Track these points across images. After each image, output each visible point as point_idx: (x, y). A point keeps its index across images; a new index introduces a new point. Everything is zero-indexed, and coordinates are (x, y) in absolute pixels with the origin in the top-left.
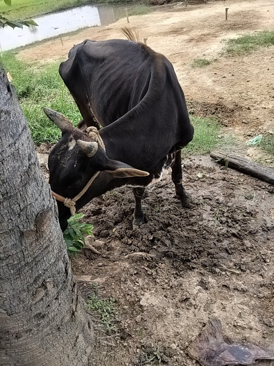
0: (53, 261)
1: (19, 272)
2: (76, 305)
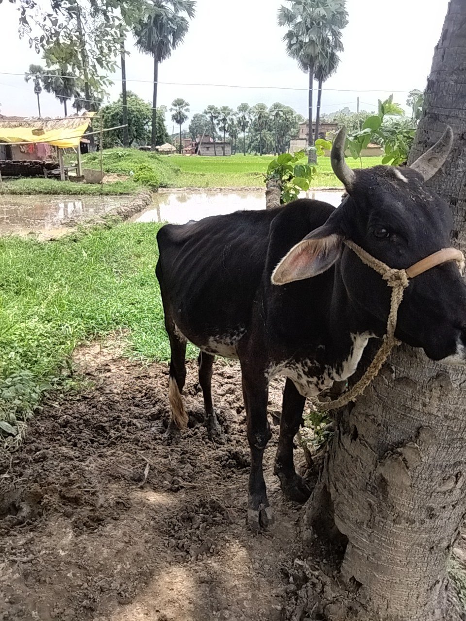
1: (451, 442)
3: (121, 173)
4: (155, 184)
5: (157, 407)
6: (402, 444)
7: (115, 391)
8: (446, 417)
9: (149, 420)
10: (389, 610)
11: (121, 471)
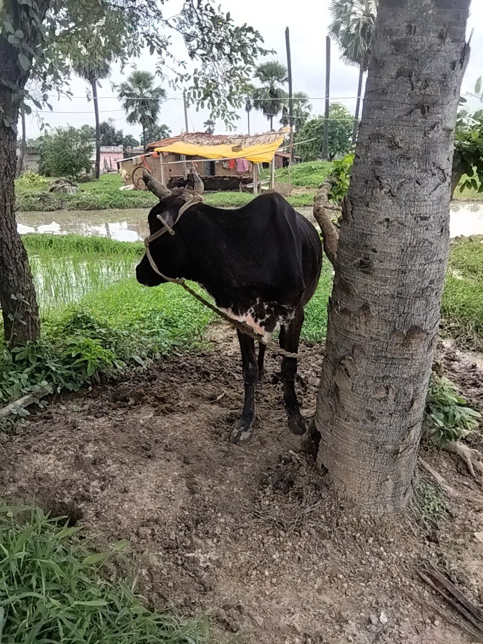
0: (405, 376)
1: (377, 358)
2: (404, 449)
3: (310, 186)
6: (343, 358)
7: (229, 354)
8: (371, 338)
10: (345, 492)
11: (201, 392)
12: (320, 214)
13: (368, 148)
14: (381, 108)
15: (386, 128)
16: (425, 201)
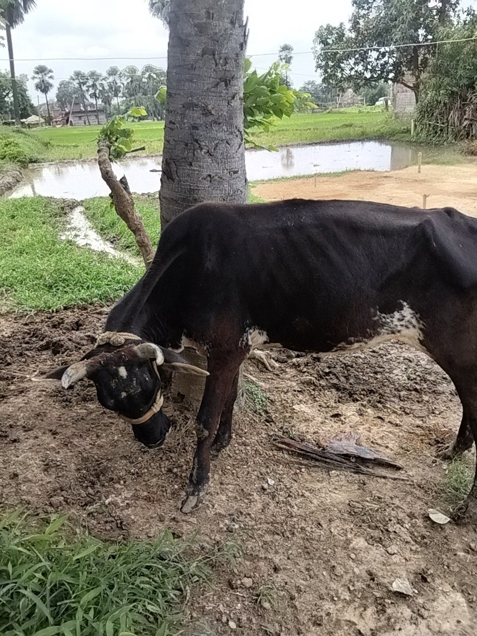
4: (24, 160)
5: (45, 341)
9: (39, 350)
12: (109, 177)
13: (183, 115)
14: (191, 81)
15: (198, 98)
16: (234, 158)
